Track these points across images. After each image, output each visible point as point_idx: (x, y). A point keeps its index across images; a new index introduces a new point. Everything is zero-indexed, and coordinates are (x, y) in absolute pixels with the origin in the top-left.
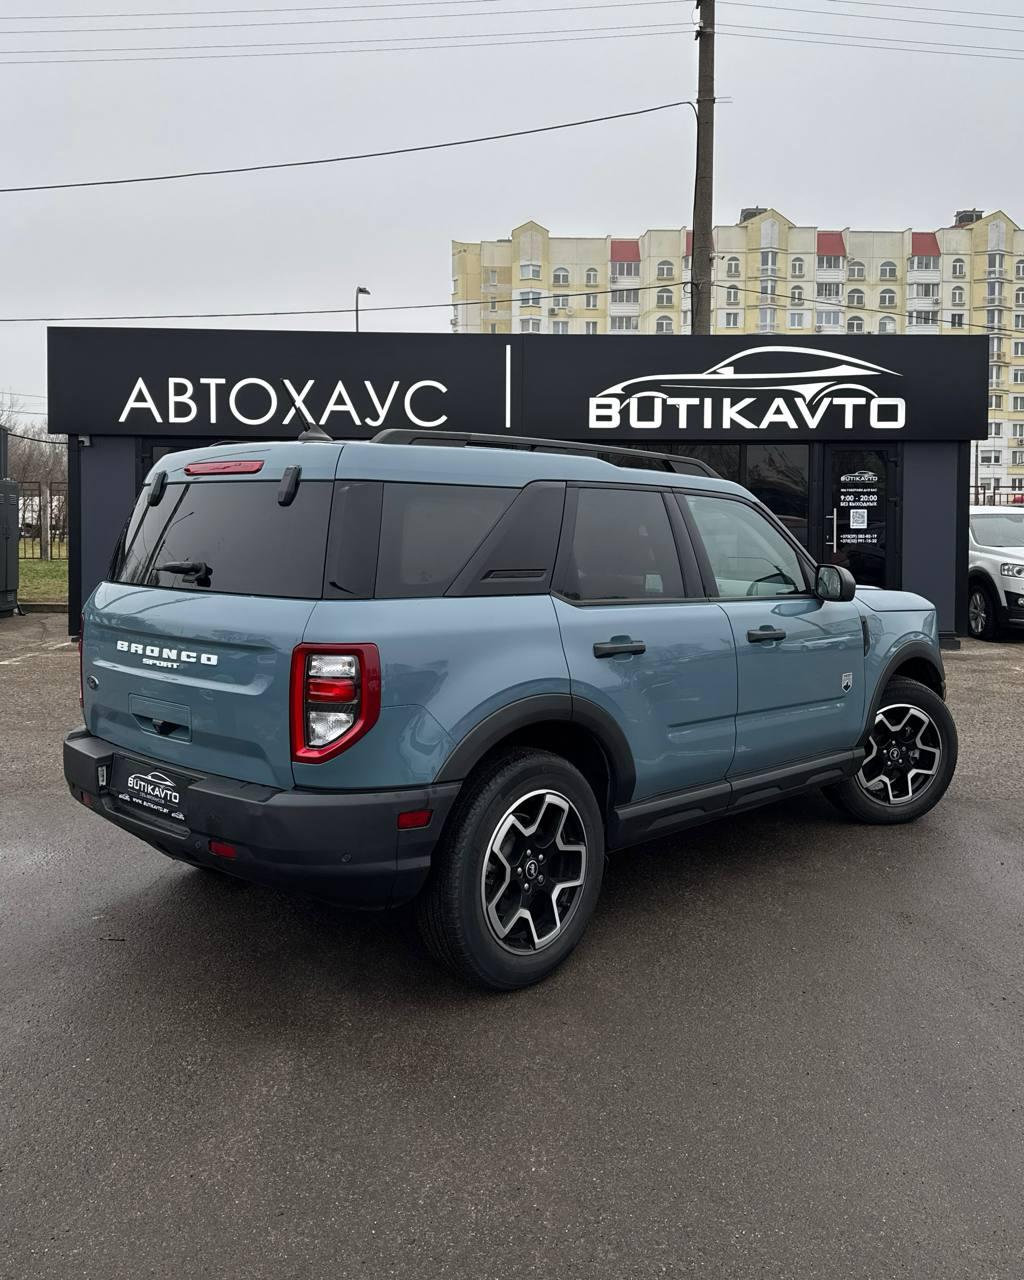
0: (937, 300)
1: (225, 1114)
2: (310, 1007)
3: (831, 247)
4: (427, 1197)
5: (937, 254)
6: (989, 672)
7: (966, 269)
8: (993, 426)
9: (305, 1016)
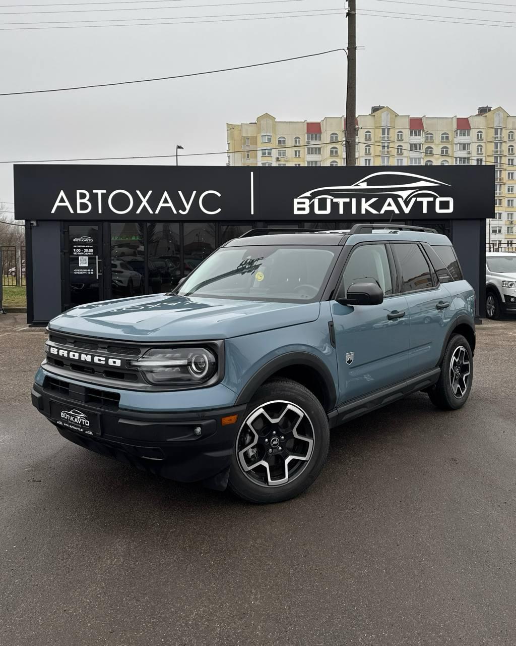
0: (469, 152)
1: (87, 575)
2: (138, 515)
3: (416, 125)
4: (194, 619)
5: (469, 128)
6: (497, 335)
7: (484, 136)
8: (498, 214)
9: (134, 521)
